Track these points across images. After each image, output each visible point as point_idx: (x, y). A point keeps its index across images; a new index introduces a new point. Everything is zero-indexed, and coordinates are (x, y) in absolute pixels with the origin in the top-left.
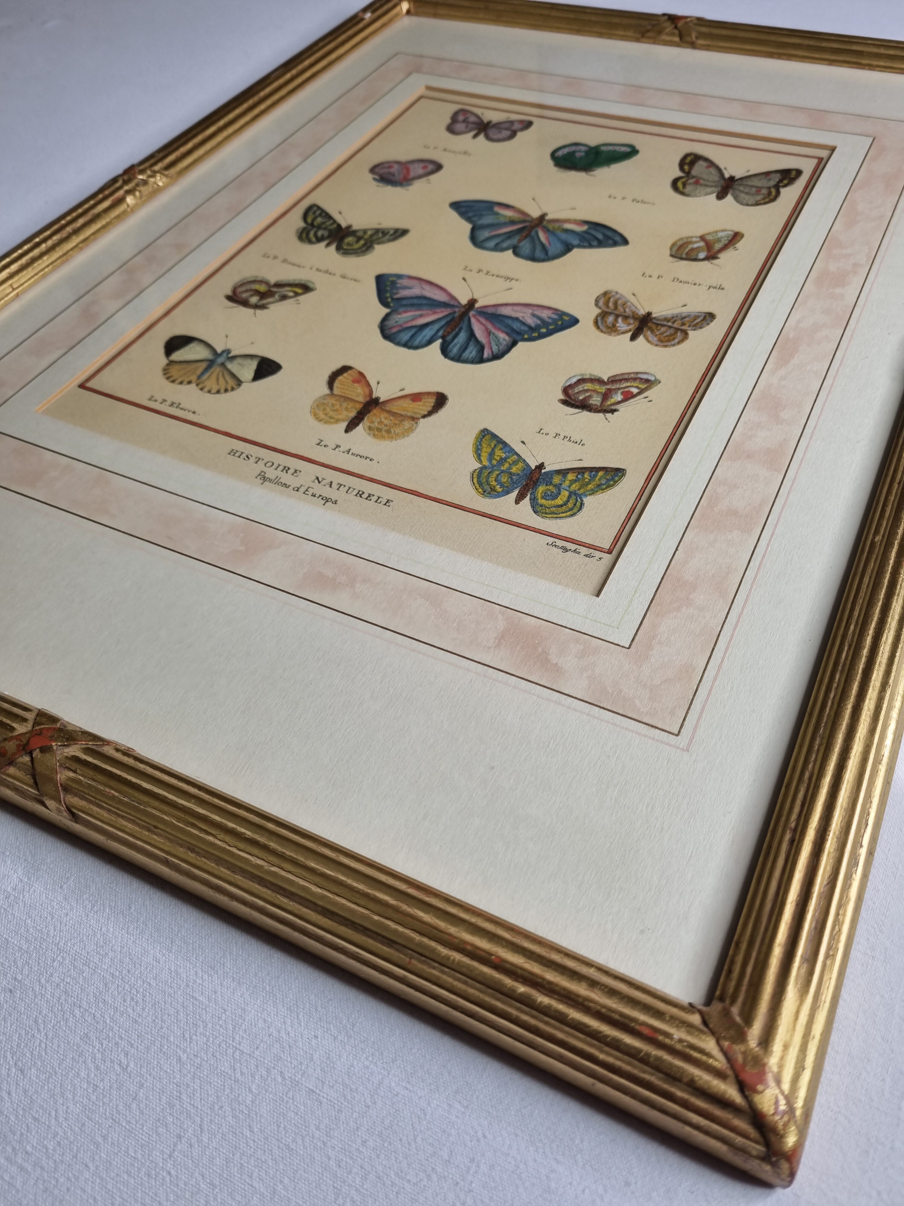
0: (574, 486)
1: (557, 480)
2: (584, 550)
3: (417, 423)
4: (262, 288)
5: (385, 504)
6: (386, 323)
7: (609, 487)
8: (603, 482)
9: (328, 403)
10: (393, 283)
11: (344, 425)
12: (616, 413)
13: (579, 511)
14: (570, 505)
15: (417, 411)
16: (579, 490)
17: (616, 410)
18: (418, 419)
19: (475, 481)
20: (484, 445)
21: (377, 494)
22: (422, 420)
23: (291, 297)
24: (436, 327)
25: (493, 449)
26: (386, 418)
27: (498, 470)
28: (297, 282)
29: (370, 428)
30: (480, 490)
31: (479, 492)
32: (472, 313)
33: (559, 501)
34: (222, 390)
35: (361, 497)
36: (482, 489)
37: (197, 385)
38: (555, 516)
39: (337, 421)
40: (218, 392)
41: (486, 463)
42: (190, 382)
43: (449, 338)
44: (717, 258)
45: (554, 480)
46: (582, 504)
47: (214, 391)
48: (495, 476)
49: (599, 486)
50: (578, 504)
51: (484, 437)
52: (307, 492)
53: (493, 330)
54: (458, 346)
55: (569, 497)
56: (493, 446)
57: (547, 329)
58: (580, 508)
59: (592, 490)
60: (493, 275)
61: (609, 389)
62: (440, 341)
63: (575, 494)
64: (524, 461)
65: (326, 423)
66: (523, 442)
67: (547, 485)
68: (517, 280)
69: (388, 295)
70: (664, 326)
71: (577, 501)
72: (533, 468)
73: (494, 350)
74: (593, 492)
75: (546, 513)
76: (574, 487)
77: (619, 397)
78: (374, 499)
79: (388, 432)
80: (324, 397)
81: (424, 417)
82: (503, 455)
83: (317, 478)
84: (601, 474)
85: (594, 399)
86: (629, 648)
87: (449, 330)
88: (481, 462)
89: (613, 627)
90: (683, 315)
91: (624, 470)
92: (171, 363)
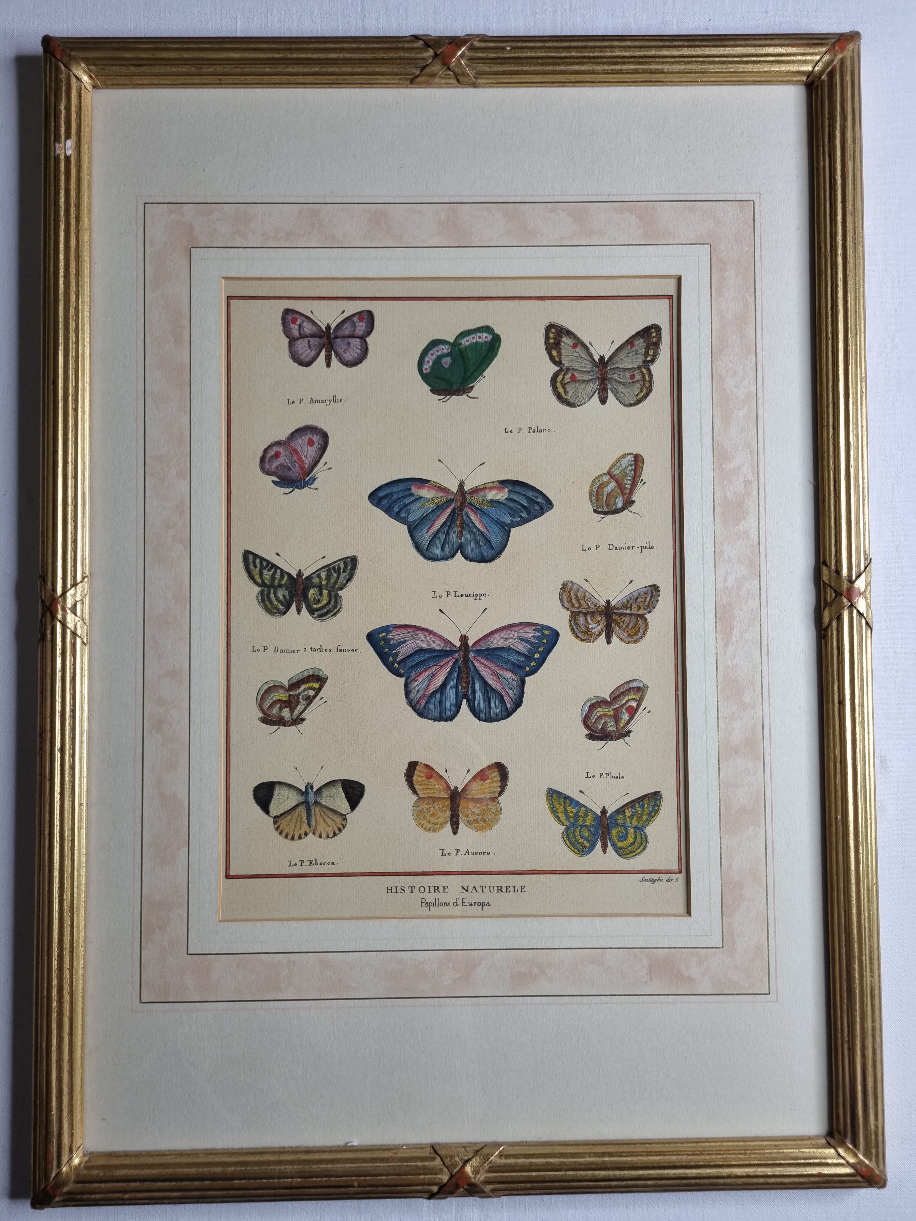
0: (633, 821)
1: (620, 820)
2: (664, 877)
3: (498, 803)
4: (283, 696)
5: (522, 891)
6: (412, 696)
7: (657, 812)
8: (651, 809)
9: (423, 809)
10: (387, 641)
11: (448, 827)
12: (631, 735)
13: (646, 843)
14: (639, 840)
15: (491, 790)
16: (638, 823)
17: (629, 732)
18: (497, 798)
19: (568, 844)
20: (557, 806)
21: (511, 884)
22: (500, 798)
23: (315, 697)
24: (452, 684)
25: (564, 807)
26: (474, 807)
27: (578, 827)
28: (306, 674)
29: (469, 823)
30: (576, 851)
31: (576, 853)
32: (471, 655)
33: (630, 840)
34: (337, 832)
35: (502, 891)
36: (576, 849)
37: (314, 834)
38: (634, 854)
39: (442, 825)
40: (335, 835)
41: (567, 823)
42: (306, 834)
43: (470, 695)
44: (633, 502)
45: (619, 821)
46: (646, 836)
47: (331, 835)
48: (578, 834)
49: (650, 814)
50: (643, 837)
51: (552, 797)
52: (464, 904)
53: (499, 672)
54: (482, 702)
55: (635, 833)
56: (563, 804)
57: (539, 652)
58: (647, 841)
59: (647, 820)
60: (462, 596)
61: (615, 709)
62: (465, 701)
63: (638, 828)
64: (591, 810)
65: (434, 831)
66: (581, 792)
67: (616, 828)
68: (485, 595)
69: (391, 659)
70: (626, 614)
71: (641, 834)
72: (600, 815)
73: (511, 696)
74: (648, 822)
75: (627, 854)
76: (635, 821)
77: (626, 717)
78: (511, 889)
79: (485, 821)
80: (416, 804)
81: (500, 794)
82: (575, 810)
83: (463, 888)
84: (646, 802)
85: (609, 724)
86: (722, 947)
87: (465, 685)
88: (563, 824)
89: (708, 936)
90: (635, 595)
91: (659, 792)
92: (276, 819)
